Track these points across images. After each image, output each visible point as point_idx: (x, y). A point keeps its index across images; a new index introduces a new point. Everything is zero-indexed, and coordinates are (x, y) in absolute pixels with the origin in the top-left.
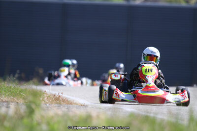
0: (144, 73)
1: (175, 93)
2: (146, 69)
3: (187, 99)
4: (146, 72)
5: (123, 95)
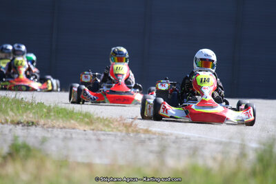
0: (199, 83)
1: (235, 107)
2: (202, 79)
3: (252, 118)
4: (201, 82)
5: (172, 110)
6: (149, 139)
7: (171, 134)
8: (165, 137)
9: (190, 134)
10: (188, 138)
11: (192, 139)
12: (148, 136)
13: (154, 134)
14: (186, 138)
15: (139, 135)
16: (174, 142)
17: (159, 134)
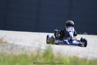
6: (6, 45)
7: (14, 44)
8: (12, 45)
9: (21, 44)
10: (20, 45)
11: (21, 45)
12: (6, 44)
13: (8, 43)
14: (19, 45)
15: (3, 44)
16: (15, 46)
17: (10, 44)
